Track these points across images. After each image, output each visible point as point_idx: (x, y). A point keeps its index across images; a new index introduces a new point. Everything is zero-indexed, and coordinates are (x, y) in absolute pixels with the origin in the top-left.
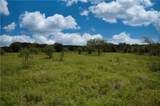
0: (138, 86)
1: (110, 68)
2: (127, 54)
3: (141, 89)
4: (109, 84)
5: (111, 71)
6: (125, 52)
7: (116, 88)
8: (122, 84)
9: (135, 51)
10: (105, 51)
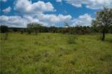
0: (59, 54)
1: (43, 43)
2: (55, 34)
3: (61, 55)
4: (41, 53)
5: (43, 45)
6: (54, 32)
7: (46, 56)
8: (49, 53)
9: (60, 32)
10: (40, 32)
